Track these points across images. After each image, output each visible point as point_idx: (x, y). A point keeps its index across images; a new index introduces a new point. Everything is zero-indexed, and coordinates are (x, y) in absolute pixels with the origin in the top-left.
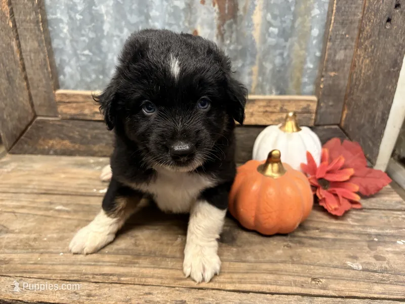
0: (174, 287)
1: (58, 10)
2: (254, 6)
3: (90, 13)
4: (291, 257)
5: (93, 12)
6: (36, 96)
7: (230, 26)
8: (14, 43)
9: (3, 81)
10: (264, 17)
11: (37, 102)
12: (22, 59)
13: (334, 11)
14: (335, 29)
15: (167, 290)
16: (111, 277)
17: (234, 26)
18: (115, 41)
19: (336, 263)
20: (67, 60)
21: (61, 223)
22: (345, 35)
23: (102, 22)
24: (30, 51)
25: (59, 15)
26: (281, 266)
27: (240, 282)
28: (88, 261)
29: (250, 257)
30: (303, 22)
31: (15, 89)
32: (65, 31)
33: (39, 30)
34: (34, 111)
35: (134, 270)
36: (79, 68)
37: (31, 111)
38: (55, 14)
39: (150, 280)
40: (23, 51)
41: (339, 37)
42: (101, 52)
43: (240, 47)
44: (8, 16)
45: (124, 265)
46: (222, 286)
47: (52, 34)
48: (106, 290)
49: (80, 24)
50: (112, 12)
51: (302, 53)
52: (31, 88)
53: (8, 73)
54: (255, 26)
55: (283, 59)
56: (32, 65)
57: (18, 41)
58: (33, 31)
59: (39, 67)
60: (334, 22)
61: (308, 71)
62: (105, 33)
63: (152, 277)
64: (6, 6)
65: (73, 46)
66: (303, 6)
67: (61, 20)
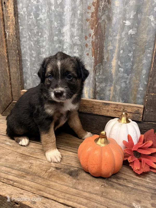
0: (35, 194)
1: (26, 56)
2: (113, 57)
4: (102, 192)
5: (40, 57)
6: (14, 91)
7: (99, 66)
8: (7, 69)
9: (2, 84)
10: (117, 63)
11: (14, 94)
12: (10, 75)
13: (153, 62)
15: (31, 194)
16: (11, 181)
17: (101, 66)
19: (126, 202)
20: (28, 77)
21: (4, 151)
24: (14, 72)
26: (94, 196)
27: (68, 200)
28: (6, 171)
29: (80, 187)
30: (138, 66)
31: (6, 88)
32: (28, 65)
33: (18, 64)
34: (12, 98)
35: (22, 180)
36: (32, 81)
37: (11, 98)
39: (26, 187)
40: (11, 72)
43: (104, 77)
44: (6, 57)
46: (57, 199)
47: (23, 66)
48: (5, 187)
49: (34, 62)
51: (137, 82)
52: (12, 88)
53: (4, 81)
54: (113, 67)
55: (126, 84)
56: (14, 78)
57: (9, 68)
58: (15, 64)
59: (16, 79)
60: (153, 67)
61: (141, 92)
63: (28, 186)
64: (6, 53)
65: (31, 71)
66: (138, 58)
67: (27, 60)
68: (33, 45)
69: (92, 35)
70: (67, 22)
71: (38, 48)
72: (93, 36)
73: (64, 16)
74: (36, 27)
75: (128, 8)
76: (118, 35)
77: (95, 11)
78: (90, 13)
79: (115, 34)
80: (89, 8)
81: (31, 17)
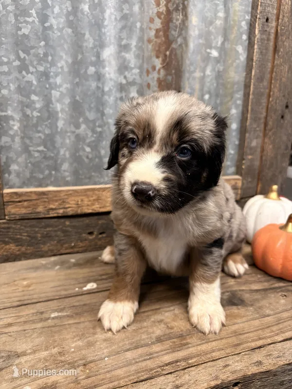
1: (9, 107)
3: (48, 111)
5: (50, 109)
13: (250, 111)
14: (251, 124)
15: (237, 358)
16: (178, 364)
18: (69, 136)
20: (15, 158)
21: (73, 329)
22: (256, 128)
23: (57, 119)
25: (9, 113)
27: (283, 332)
28: (141, 356)
29: (268, 311)
32: (16, 128)
35: (192, 350)
36: (30, 165)
38: (6, 112)
41: (253, 129)
42: (54, 147)
45: (179, 349)
46: (273, 340)
48: (187, 377)
49: (37, 121)
50: (67, 109)
61: (231, 156)
62: (59, 130)
63: (213, 351)
65: (23, 143)
67: (12, 116)
68: (35, 82)
69: (157, 68)
70: (110, 39)
71: (47, 88)
72: (159, 70)
73: (105, 28)
74: (43, 43)
75: (213, 31)
76: (197, 71)
77: (163, 27)
78: (153, 30)
79: (192, 68)
80: (152, 20)
81: (30, 20)
